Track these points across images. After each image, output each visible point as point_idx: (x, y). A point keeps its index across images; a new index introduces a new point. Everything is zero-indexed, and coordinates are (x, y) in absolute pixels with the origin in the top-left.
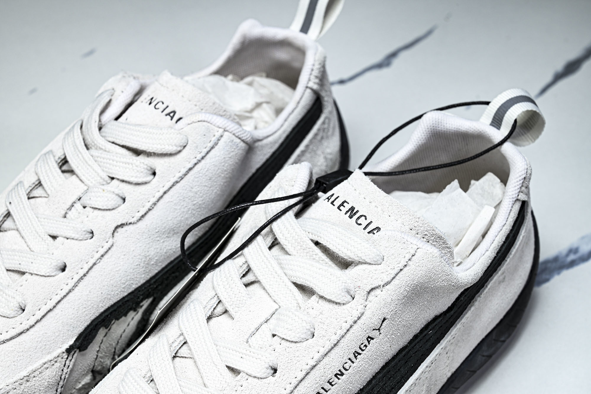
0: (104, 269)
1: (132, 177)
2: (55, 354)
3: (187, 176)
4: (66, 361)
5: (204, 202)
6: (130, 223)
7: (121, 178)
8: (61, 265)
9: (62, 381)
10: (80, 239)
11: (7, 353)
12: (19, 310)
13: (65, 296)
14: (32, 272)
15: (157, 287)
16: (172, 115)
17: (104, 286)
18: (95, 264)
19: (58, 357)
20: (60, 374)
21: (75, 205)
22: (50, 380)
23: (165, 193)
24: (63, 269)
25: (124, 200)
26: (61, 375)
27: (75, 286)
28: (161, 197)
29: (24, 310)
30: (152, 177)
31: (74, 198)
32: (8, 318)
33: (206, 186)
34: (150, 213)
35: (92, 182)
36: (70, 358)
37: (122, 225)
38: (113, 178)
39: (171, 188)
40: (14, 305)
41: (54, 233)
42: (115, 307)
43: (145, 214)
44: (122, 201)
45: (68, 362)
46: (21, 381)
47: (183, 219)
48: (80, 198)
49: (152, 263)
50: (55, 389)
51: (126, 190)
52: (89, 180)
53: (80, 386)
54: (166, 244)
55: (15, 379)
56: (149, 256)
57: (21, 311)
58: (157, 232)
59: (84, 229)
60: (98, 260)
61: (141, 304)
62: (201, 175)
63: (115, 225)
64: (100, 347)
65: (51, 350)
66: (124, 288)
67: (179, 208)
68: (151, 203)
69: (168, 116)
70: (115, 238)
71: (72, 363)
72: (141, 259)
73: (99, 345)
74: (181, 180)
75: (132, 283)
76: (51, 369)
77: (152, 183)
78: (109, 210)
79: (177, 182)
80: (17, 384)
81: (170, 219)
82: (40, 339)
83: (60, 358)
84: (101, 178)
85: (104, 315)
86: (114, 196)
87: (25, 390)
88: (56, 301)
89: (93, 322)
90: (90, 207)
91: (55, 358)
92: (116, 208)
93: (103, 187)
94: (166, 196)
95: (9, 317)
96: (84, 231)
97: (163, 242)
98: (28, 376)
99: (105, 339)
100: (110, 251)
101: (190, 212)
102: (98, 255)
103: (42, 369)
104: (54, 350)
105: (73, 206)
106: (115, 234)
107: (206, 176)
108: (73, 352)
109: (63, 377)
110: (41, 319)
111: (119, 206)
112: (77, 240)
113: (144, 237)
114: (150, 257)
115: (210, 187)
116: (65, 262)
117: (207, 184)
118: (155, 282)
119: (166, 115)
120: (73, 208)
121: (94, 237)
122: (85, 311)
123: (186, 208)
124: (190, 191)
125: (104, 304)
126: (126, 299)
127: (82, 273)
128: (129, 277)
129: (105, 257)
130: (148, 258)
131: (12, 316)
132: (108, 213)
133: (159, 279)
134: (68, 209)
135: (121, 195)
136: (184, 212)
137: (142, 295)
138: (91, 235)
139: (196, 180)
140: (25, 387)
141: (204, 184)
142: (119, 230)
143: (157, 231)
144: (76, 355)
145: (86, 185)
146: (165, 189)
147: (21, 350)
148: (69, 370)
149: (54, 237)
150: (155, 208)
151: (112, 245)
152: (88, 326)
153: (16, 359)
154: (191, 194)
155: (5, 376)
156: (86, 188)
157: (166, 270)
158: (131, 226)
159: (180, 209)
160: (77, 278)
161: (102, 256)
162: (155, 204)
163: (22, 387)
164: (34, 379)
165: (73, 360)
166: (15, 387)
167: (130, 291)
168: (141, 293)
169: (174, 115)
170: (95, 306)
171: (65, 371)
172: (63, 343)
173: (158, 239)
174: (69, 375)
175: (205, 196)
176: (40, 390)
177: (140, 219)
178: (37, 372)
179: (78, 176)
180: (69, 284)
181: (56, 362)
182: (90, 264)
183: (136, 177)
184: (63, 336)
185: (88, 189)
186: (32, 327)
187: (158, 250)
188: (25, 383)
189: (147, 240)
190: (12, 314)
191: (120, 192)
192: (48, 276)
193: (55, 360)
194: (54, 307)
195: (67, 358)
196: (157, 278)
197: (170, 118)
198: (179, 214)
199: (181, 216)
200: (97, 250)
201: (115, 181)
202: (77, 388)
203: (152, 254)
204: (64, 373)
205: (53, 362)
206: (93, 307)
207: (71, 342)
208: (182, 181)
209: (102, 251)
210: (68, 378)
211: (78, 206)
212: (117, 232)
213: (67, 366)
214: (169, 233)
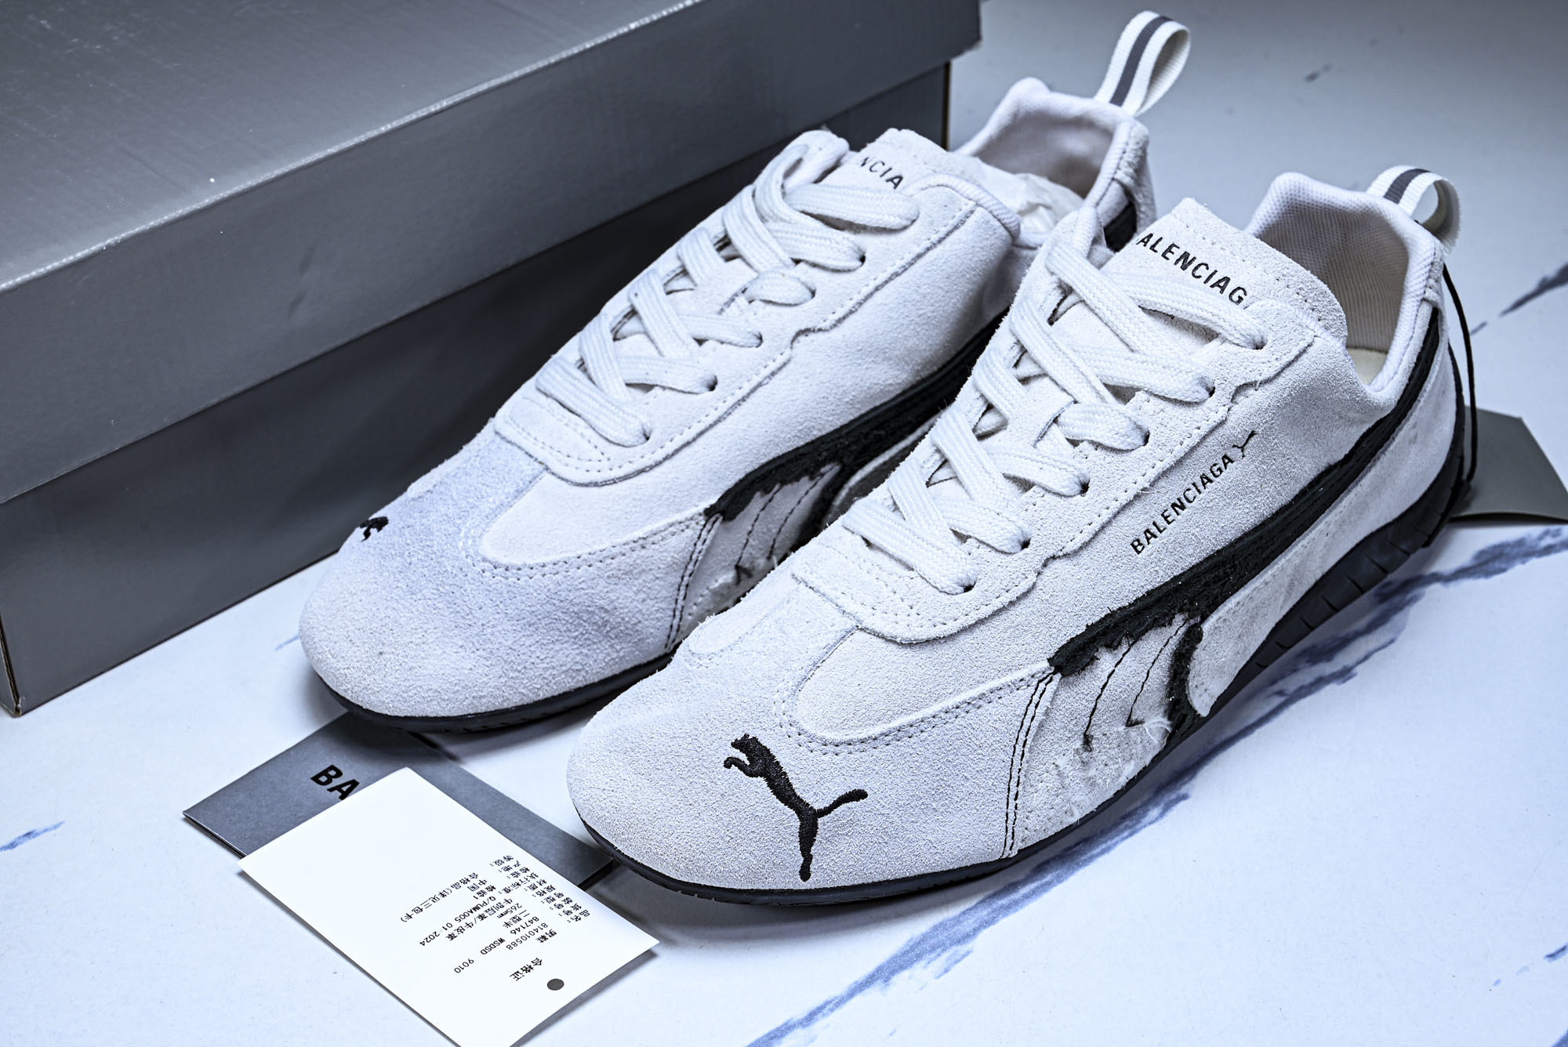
0: (774, 394)
1: (829, 258)
2: (688, 513)
3: (912, 267)
4: (702, 530)
5: (935, 314)
6: (820, 330)
7: (811, 259)
8: (709, 378)
9: (692, 563)
10: (742, 344)
11: (617, 499)
12: (641, 435)
13: (711, 426)
14: (664, 384)
15: (849, 445)
16: (896, 181)
17: (771, 421)
18: (760, 385)
19: (692, 519)
20: (691, 549)
21: (737, 299)
22: (676, 556)
23: (877, 289)
24: (712, 388)
25: (813, 293)
26: (693, 553)
27: (728, 413)
28: (871, 295)
29: (648, 439)
30: (860, 263)
31: (736, 288)
32: (623, 446)
33: (940, 287)
34: (852, 318)
35: (765, 267)
36: (708, 527)
37: (806, 332)
38: (797, 262)
39: (886, 282)
40: (635, 427)
41: (702, 335)
42: (784, 461)
43: (844, 318)
44: (809, 294)
45: (704, 533)
46: (634, 544)
47: (900, 336)
48: (746, 289)
49: (847, 400)
50: (681, 574)
51: (817, 277)
52: (761, 263)
53: (716, 585)
54: (870, 373)
55: (625, 540)
56: (842, 386)
57: (644, 439)
58: (858, 351)
59: (749, 330)
60: (765, 379)
61: (823, 470)
62: (934, 267)
63: (796, 329)
64: (753, 525)
65: (682, 507)
66: (800, 431)
67: (896, 316)
68: (854, 302)
69: (890, 183)
70: (795, 351)
71: (710, 536)
72: (831, 390)
73: (752, 522)
74: (903, 272)
75: (813, 427)
76: (678, 537)
77: (858, 271)
78: (790, 305)
79: (897, 274)
80: (628, 547)
81: (880, 332)
82: (668, 486)
83: (693, 522)
84: (780, 260)
85: (766, 469)
86: (799, 285)
87: (638, 562)
88: (698, 430)
89: (748, 476)
90: (761, 300)
91: (687, 519)
92: (801, 304)
93: (782, 271)
94: (878, 295)
95: (626, 444)
96: (749, 333)
97: (867, 368)
98: (644, 539)
99: (762, 513)
100: (784, 369)
101: (912, 327)
102: (767, 372)
103: (666, 532)
104: (686, 509)
105: (733, 300)
106: (795, 344)
107: (942, 270)
108: (713, 519)
109: (694, 557)
110: (673, 455)
111: (805, 301)
112: (736, 345)
113: (839, 354)
114: (845, 388)
115: (947, 292)
116: (716, 374)
117: (942, 285)
118: (847, 434)
119: (887, 181)
120: (733, 304)
121: (763, 345)
122: (738, 455)
123: (907, 319)
124: (917, 291)
125: (768, 450)
126: (801, 451)
127: (739, 394)
128: (810, 414)
129: (777, 377)
130: (841, 390)
131: (630, 443)
132: (787, 309)
133: (853, 430)
134: (725, 304)
135: (810, 285)
136: (903, 324)
137: (827, 450)
138: (758, 341)
139: (927, 274)
140: (639, 557)
141: (938, 284)
142: (802, 338)
143: (859, 348)
144: (717, 524)
145: (756, 271)
146: (878, 282)
147: (638, 497)
148: (705, 547)
149: (700, 342)
150: (860, 310)
151: (789, 360)
152: (741, 481)
153: (629, 509)
154: (918, 298)
155: (611, 532)
156: (755, 275)
157: (866, 418)
158: (820, 334)
159: (897, 319)
160: (731, 401)
161: (773, 374)
162: (860, 304)
163: (635, 555)
164: (653, 546)
165: (712, 532)
166: (623, 551)
167: (809, 439)
168: (825, 446)
169: (899, 182)
170: (755, 451)
171: (699, 547)
172: (701, 499)
173: (860, 361)
174: (704, 556)
175: (937, 305)
176: (659, 568)
177: (835, 325)
178: (658, 537)
179: (744, 260)
180: (719, 409)
181: (688, 527)
182: (754, 383)
183: (835, 259)
184: (702, 489)
185: (758, 277)
186: (658, 464)
187: (858, 381)
188: (639, 548)
189: (842, 360)
190: (630, 440)
191: (809, 280)
192: (689, 393)
193: (687, 523)
194: (694, 440)
195: (704, 526)
196: (851, 428)
197: (893, 185)
198: (895, 326)
199: (899, 330)
200: (765, 364)
201: (801, 265)
202: (712, 587)
203: (849, 383)
204: (697, 551)
205: (683, 526)
206: (750, 450)
207: (713, 500)
208: (904, 275)
209: (773, 367)
210: (702, 561)
211: (742, 300)
212: (799, 342)
213: (702, 540)
214: (877, 356)
